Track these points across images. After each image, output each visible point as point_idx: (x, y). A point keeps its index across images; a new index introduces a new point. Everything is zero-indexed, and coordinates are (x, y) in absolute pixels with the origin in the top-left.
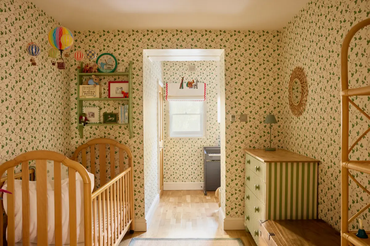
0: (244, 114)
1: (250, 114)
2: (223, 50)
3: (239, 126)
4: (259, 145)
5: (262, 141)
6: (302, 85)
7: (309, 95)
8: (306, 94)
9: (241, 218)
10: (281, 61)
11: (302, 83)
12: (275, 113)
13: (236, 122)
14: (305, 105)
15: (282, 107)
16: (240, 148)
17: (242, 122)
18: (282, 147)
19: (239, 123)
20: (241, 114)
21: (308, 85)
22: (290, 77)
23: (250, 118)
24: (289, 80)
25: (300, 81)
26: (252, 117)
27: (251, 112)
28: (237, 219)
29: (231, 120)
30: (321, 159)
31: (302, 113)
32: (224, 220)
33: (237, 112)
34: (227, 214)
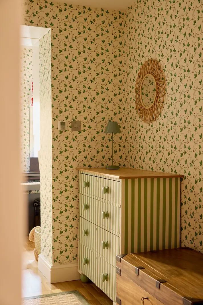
0: (76, 120)
1: (84, 121)
2: (50, 29)
3: (70, 138)
4: (96, 163)
5: (99, 157)
6: (157, 82)
7: (167, 94)
8: (163, 93)
9: (73, 265)
10: (124, 52)
11: (157, 80)
12: (116, 119)
13: (66, 131)
14: (161, 107)
15: (124, 112)
16: (71, 167)
17: (74, 132)
18: (124, 166)
19: (70, 133)
20: (73, 121)
21: (167, 82)
22: (138, 73)
23: (85, 126)
24: (137, 77)
25: (154, 77)
26: (87, 125)
27: (86, 118)
28: (69, 265)
29: (59, 129)
30: (185, 172)
31: (157, 119)
32: (51, 269)
33: (67, 118)
34: (55, 261)
